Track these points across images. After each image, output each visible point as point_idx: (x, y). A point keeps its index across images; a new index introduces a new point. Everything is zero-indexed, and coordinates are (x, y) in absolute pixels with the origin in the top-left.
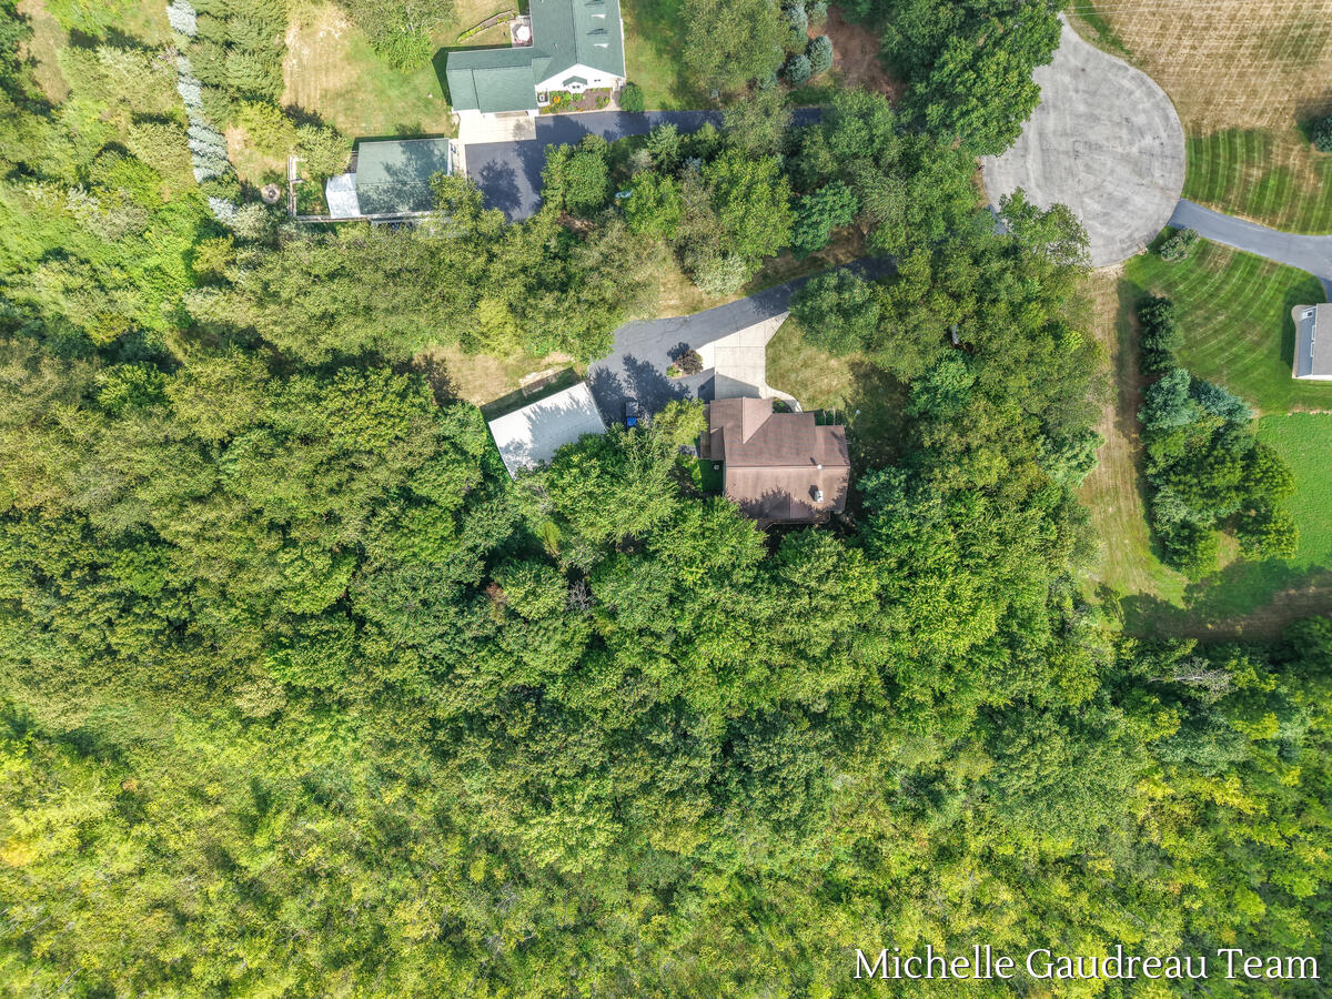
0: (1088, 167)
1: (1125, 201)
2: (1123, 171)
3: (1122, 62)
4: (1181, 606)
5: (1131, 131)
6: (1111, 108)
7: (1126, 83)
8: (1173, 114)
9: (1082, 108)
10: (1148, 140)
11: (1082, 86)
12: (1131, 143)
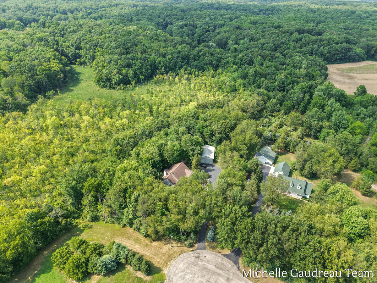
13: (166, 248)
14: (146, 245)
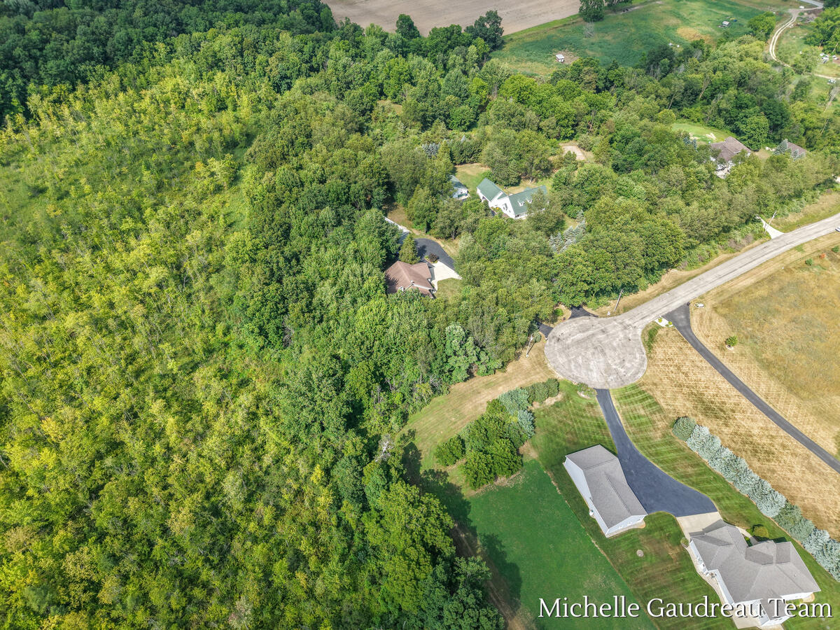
0: (594, 353)
1: (590, 370)
3: (645, 352)
4: (421, 472)
5: (621, 363)
6: (623, 354)
8: (640, 375)
10: (622, 370)
12: (616, 365)
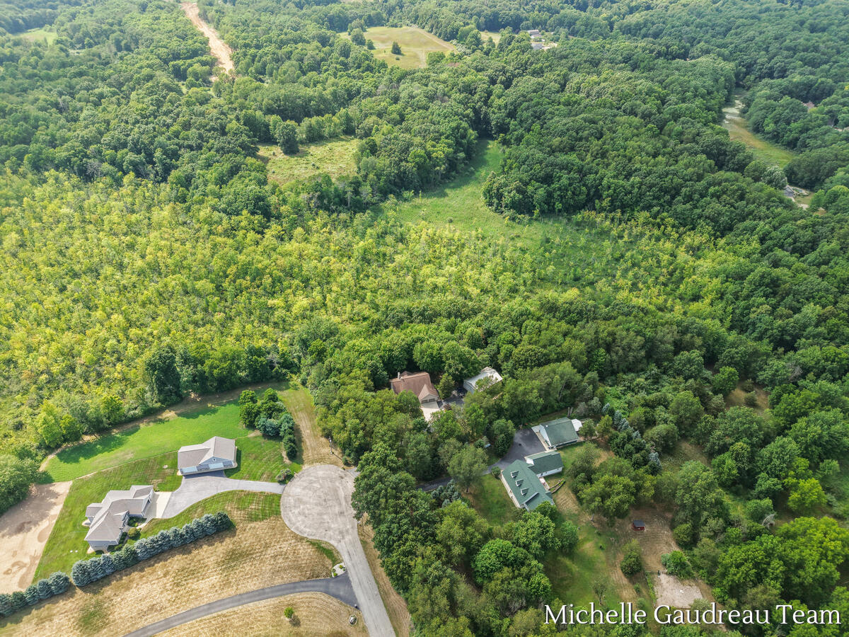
1: (304, 489)
2: (305, 499)
3: (310, 537)
5: (304, 513)
6: (313, 519)
7: (308, 530)
8: (287, 523)
9: (325, 517)
10: (296, 511)
11: (326, 524)
12: (303, 509)
13: (326, 450)
14: (315, 436)
